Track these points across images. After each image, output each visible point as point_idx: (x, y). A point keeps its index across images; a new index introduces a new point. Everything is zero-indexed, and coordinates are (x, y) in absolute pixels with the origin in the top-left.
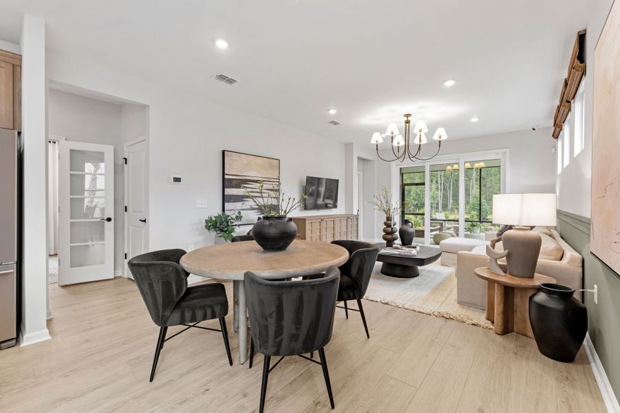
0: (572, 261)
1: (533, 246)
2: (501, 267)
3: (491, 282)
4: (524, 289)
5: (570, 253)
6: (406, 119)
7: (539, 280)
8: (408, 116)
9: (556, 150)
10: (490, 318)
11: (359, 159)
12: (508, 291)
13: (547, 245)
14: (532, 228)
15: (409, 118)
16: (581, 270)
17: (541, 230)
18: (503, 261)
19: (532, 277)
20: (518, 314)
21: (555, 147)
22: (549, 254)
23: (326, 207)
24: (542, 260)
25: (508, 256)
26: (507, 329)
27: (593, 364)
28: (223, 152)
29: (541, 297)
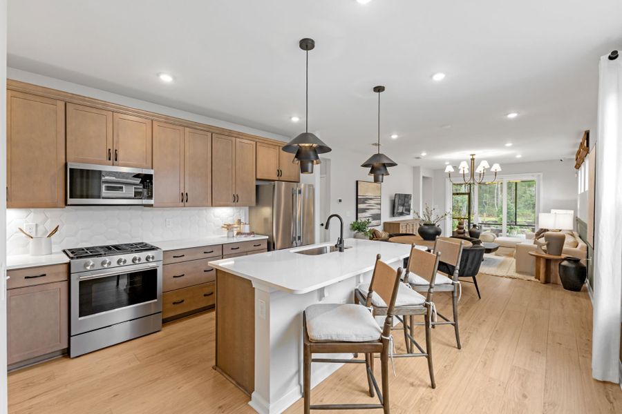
0: (582, 248)
1: (561, 240)
2: (544, 250)
3: (538, 258)
4: (556, 260)
5: (581, 244)
6: (471, 157)
7: (563, 256)
8: (472, 155)
9: (578, 175)
10: (537, 277)
11: (423, 177)
12: (548, 261)
13: (569, 240)
14: (560, 230)
15: (474, 157)
16: (586, 252)
17: (566, 232)
18: (545, 247)
19: (560, 255)
20: (553, 274)
21: (577, 173)
22: (569, 244)
23: (402, 214)
24: (565, 247)
25: (548, 245)
26: (547, 282)
27: (589, 293)
28: (357, 182)
29: (565, 263)
